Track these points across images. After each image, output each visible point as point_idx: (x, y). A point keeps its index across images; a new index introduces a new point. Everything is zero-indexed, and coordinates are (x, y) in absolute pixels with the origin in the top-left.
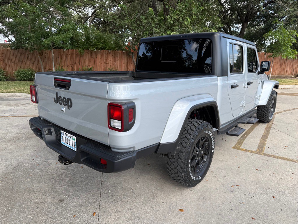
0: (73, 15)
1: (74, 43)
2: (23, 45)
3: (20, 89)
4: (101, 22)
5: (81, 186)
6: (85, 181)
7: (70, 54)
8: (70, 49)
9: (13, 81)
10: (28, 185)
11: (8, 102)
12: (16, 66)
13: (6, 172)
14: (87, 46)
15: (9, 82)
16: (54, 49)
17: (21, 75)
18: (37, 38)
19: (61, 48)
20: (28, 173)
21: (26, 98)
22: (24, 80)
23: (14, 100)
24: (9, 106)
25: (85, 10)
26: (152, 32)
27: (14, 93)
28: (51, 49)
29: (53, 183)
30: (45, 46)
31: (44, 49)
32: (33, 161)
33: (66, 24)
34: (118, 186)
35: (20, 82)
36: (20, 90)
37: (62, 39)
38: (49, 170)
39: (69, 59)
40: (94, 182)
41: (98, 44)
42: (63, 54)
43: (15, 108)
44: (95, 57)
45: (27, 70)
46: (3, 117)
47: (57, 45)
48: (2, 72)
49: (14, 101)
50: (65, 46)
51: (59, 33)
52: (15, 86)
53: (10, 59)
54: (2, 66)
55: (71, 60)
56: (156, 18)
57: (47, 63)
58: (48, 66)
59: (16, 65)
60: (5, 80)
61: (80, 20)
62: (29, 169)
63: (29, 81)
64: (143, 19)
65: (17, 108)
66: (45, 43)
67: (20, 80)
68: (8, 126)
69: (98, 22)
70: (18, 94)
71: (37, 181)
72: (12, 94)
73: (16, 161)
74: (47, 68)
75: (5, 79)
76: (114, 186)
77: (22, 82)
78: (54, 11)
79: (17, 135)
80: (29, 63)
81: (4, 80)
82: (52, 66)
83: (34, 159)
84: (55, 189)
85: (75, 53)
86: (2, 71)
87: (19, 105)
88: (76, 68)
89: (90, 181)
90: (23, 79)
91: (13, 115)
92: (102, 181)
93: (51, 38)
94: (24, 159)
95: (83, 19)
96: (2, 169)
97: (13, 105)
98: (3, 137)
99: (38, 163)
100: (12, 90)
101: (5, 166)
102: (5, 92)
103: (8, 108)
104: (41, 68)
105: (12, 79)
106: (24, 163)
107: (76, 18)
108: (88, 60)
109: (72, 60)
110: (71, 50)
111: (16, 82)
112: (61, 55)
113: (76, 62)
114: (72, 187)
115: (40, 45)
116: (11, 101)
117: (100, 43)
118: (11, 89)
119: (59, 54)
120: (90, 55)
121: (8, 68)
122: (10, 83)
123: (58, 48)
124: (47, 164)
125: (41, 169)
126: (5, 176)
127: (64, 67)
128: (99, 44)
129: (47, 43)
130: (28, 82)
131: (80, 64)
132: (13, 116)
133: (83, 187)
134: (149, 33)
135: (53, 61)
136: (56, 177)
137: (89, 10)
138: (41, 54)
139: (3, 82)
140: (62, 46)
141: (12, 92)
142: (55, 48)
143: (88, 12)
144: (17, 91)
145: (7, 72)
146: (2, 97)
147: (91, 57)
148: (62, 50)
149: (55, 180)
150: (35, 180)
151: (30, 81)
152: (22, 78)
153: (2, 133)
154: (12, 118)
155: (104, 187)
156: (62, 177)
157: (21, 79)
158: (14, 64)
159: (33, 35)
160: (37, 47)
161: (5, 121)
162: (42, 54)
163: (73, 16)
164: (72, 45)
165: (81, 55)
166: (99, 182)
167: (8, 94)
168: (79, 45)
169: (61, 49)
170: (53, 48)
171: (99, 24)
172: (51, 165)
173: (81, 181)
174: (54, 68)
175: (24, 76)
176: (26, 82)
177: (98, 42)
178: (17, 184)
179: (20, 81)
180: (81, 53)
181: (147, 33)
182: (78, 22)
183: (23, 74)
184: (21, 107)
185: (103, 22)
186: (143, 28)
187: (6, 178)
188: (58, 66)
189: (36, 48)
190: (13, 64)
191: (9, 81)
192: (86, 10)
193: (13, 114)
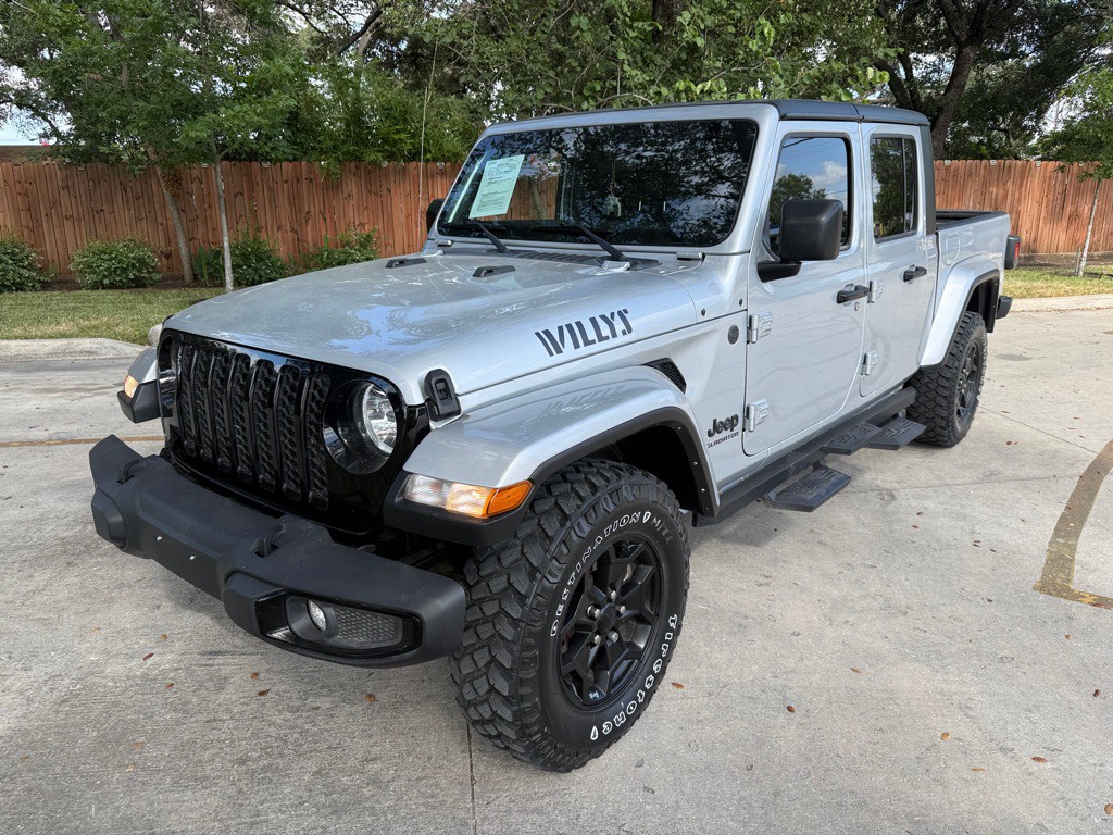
0: (293, 31)
1: (301, 137)
2: (103, 149)
3: (94, 323)
4: (398, 56)
5: (377, 806)
6: (393, 780)
7: (286, 182)
8: (287, 160)
9: (69, 289)
10: (126, 801)
11: (47, 375)
12: (80, 229)
13: (25, 724)
14: (352, 148)
15: (55, 293)
16: (224, 163)
17: (98, 267)
18: (158, 118)
19: (253, 156)
20: (123, 734)
21: (117, 361)
22: (112, 286)
23: (71, 369)
24: (50, 395)
25: (337, 8)
26: (614, 83)
27: (70, 341)
28: (213, 161)
29: (240, 791)
30: (187, 149)
31: (187, 163)
32: (150, 661)
33: (271, 59)
34: (555, 809)
35: (94, 294)
36: (96, 327)
37: (256, 119)
38: (220, 716)
39: (283, 199)
40: (437, 785)
41: (396, 137)
42: (258, 179)
43: (76, 405)
44: (384, 192)
45: (121, 245)
46: (22, 443)
47: (236, 146)
48: (27, 257)
49: (70, 373)
50: (268, 149)
51: (240, 95)
52: (74, 309)
53: (55, 204)
54: (26, 232)
55: (290, 203)
56: (635, 25)
57: (197, 217)
58: (201, 229)
59: (79, 225)
60: (38, 285)
61: (318, 50)
62: (129, 707)
63: (129, 287)
64: (582, 31)
65: (83, 401)
66: (187, 136)
67: (97, 286)
68: (45, 484)
69: (387, 56)
70: (87, 343)
71: (168, 780)
72: (64, 342)
73: (72, 662)
74: (200, 237)
75: (40, 281)
76: (533, 811)
77: (104, 292)
78: (218, 16)
79: (79, 528)
80: (130, 218)
81: (33, 286)
82: (216, 230)
83: (151, 655)
84: (252, 824)
85: (304, 176)
86: (27, 250)
87: (89, 391)
88: (309, 234)
89: (419, 779)
90: (106, 281)
91: (63, 436)
92: (472, 778)
93: (210, 116)
94: (108, 653)
95: (329, 46)
96: (10, 709)
97: (65, 391)
98: (21, 543)
99: (172, 675)
100: (63, 327)
101: (21, 692)
102: (36, 337)
103: (46, 402)
104: (175, 237)
105: (67, 282)
106: (106, 677)
107: (304, 43)
108: (358, 202)
109: (295, 202)
110: (290, 165)
111: (80, 292)
112: (252, 185)
113: (313, 212)
114: (334, 813)
115: (167, 147)
116: (61, 373)
117: (403, 136)
118: (58, 323)
119: (245, 179)
120: (363, 182)
121: (49, 236)
122: (56, 296)
123: (242, 156)
124: (211, 679)
125: (183, 708)
126: (19, 746)
127: (264, 231)
128: (401, 140)
129: (197, 136)
130: (125, 291)
131: (325, 219)
132: (64, 442)
133: (384, 814)
134: (603, 88)
135: (223, 208)
136: (255, 755)
137: (353, 9)
138: (176, 181)
139: (30, 295)
140: (255, 146)
141: (63, 336)
142: (227, 158)
143: (350, 16)
144: (84, 332)
145: (44, 253)
146: (25, 357)
147: (370, 192)
148: (255, 165)
149: (254, 772)
150: (158, 771)
151: (137, 287)
152: (105, 277)
153: (18, 518)
154: (63, 446)
155: (485, 818)
156: (281, 755)
157: (102, 282)
158: (70, 222)
159: (142, 104)
160: (156, 153)
161: (31, 462)
162: (179, 181)
163: (291, 34)
164: (295, 143)
165: (333, 185)
166: (460, 784)
167: (47, 342)
168: (319, 142)
169: (251, 161)
170: (219, 157)
171: (390, 65)
172: (231, 688)
173: (374, 781)
174: (226, 238)
175: (109, 268)
176: (117, 292)
177: (398, 132)
178: (74, 798)
179: (97, 289)
180: (329, 173)
181: (598, 88)
182: (310, 56)
183: (107, 260)
184: (97, 398)
185: (405, 56)
186: (579, 69)
187: (23, 759)
188: (242, 227)
189: (152, 157)
190: (68, 224)
191: (53, 289)
192: (342, 12)
193: (63, 429)
